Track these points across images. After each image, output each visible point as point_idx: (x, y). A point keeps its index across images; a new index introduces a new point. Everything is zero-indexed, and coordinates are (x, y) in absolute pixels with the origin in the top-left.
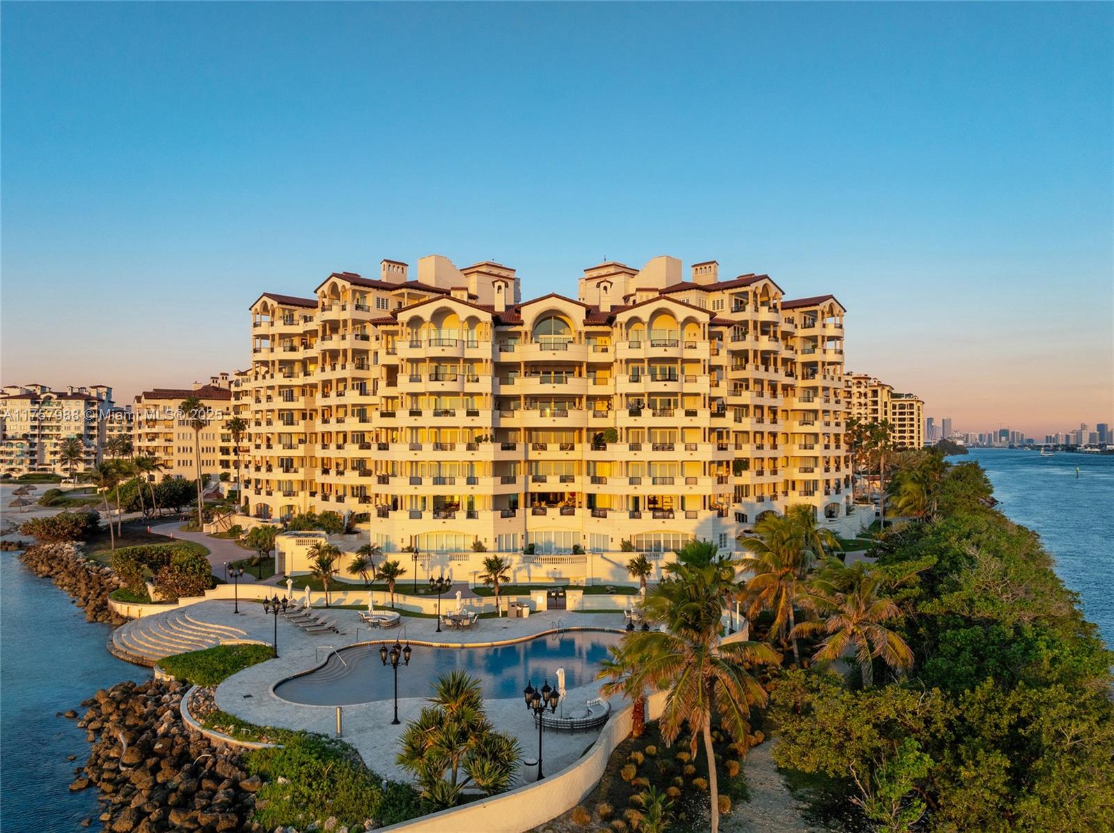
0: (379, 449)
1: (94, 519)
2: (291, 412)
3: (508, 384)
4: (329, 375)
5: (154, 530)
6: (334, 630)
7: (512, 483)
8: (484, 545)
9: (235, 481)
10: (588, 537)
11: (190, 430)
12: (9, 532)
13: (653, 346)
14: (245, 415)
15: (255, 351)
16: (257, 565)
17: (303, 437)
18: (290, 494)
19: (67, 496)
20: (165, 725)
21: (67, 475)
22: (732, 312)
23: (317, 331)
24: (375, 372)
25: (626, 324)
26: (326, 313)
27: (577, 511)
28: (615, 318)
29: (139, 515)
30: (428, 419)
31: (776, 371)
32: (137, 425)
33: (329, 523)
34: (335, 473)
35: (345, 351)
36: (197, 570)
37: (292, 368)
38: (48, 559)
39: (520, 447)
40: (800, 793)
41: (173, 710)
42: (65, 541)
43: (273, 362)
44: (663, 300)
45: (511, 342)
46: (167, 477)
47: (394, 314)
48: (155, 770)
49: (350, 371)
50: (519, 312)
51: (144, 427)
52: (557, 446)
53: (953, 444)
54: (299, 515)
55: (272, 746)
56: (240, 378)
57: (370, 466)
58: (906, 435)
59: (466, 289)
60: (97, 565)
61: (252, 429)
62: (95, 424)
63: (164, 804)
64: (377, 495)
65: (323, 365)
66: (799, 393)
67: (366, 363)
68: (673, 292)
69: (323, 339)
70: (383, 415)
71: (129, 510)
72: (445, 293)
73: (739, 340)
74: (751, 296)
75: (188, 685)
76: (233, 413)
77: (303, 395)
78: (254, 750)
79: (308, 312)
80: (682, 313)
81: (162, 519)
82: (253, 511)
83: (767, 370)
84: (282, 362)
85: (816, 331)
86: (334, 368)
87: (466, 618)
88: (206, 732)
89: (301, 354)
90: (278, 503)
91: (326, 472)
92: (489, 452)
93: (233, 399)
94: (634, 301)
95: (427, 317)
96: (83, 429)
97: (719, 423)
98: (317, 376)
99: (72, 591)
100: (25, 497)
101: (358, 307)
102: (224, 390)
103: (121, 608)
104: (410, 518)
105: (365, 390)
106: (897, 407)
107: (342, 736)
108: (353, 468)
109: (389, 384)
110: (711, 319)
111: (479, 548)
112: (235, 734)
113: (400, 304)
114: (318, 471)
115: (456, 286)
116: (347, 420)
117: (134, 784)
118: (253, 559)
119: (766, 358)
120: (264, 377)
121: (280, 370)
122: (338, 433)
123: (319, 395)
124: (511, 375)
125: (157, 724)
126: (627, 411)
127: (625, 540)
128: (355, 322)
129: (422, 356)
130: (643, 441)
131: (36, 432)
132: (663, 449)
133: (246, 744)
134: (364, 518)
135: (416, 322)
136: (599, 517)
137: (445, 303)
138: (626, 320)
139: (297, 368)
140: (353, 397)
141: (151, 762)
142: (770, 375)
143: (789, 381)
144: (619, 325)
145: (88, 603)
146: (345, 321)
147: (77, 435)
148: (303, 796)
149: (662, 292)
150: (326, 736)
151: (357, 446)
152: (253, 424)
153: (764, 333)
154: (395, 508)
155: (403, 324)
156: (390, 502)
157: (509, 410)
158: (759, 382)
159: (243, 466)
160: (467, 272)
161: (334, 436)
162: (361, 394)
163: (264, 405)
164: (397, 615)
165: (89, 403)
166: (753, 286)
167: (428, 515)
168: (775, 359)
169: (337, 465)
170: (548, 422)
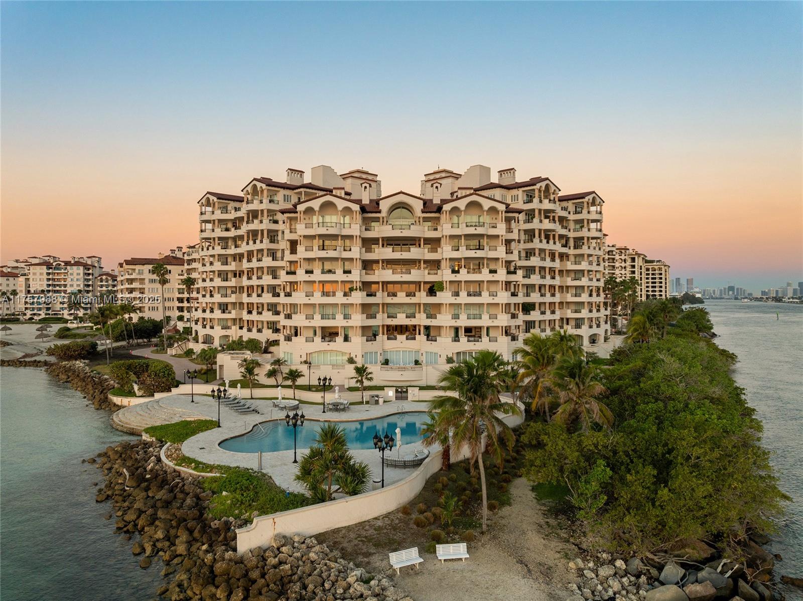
0: (285, 296)
1: (94, 346)
2: (227, 272)
3: (371, 252)
4: (252, 247)
5: (134, 353)
6: (256, 411)
7: (373, 318)
8: (355, 359)
9: (188, 321)
10: (424, 354)
11: (158, 286)
12: (37, 355)
13: (467, 226)
14: (194, 275)
15: (202, 231)
16: (205, 373)
17: (234, 289)
18: (225, 328)
19: (73, 331)
20: (152, 464)
21: (72, 318)
22: (524, 203)
23: (243, 217)
24: (283, 245)
25: (450, 212)
26: (250, 205)
27: (417, 336)
28: (442, 208)
29: (124, 343)
30: (317, 276)
31: (555, 243)
32: (119, 283)
33: (253, 345)
34: (256, 313)
35: (262, 231)
36: (166, 375)
37: (227, 243)
38: (66, 371)
39: (379, 294)
40: (543, 502)
41: (156, 456)
42: (76, 360)
43: (214, 239)
44: (474, 196)
45: (373, 224)
46: (142, 318)
47: (295, 206)
48: (147, 489)
49: (266, 244)
50: (378, 204)
51: (125, 284)
52: (404, 294)
53: (694, 296)
54: (232, 341)
55: (218, 475)
56: (191, 250)
57: (280, 308)
58: (657, 289)
59: (343, 189)
60: (99, 374)
61: (200, 284)
62: (90, 283)
63: (154, 506)
64: (284, 327)
65: (248, 240)
66: (572, 258)
67: (276, 238)
68: (481, 190)
69: (248, 223)
70: (288, 273)
71: (117, 339)
72: (329, 191)
73: (529, 222)
74: (537, 192)
75: (164, 443)
76: (186, 274)
77: (234, 261)
78: (207, 478)
79: (237, 204)
80: (487, 204)
81: (139, 346)
82: (201, 340)
83: (548, 242)
84: (220, 239)
85: (584, 216)
86: (255, 243)
87: (342, 404)
88: (177, 468)
89: (233, 233)
90: (217, 333)
91: (250, 312)
92: (358, 297)
93: (186, 264)
94: (457, 196)
95: (317, 208)
96: (82, 286)
97: (512, 278)
98: (244, 248)
99: (84, 390)
100: (44, 332)
101: (270, 201)
102: (180, 258)
103: (117, 400)
104: (306, 341)
105: (276, 257)
106: (651, 270)
107: (262, 469)
108: (268, 310)
109: (291, 253)
110: (506, 208)
111: (351, 361)
112: (195, 469)
113: (299, 198)
114: (245, 312)
115: (336, 186)
116: (264, 277)
117: (134, 497)
118: (202, 370)
119: (548, 235)
120: (208, 249)
121: (219, 244)
122: (258, 286)
123: (245, 260)
124: (373, 246)
125: (146, 464)
126: (450, 270)
127: (449, 356)
128: (269, 211)
129: (313, 234)
130: (461, 291)
131: (50, 288)
132: (474, 295)
133: (203, 474)
134: (276, 343)
135: (309, 211)
136: (432, 341)
137: (329, 198)
138: (450, 209)
139: (230, 243)
140: (267, 262)
141: (144, 485)
142: (551, 246)
143: (564, 250)
144: (445, 212)
145: (94, 397)
146: (262, 211)
147: (78, 290)
148: (238, 501)
149: (476, 190)
150: (252, 469)
151: (271, 295)
152: (200, 281)
153: (547, 217)
154: (296, 335)
155: (300, 212)
156: (293, 332)
157: (372, 270)
158: (542, 251)
159: (194, 309)
160: (345, 177)
161: (255, 288)
162: (273, 260)
163: (208, 268)
164: (297, 402)
165: (86, 268)
166: (538, 186)
167: (318, 339)
168: (554, 235)
169: (258, 308)
170: (397, 278)
